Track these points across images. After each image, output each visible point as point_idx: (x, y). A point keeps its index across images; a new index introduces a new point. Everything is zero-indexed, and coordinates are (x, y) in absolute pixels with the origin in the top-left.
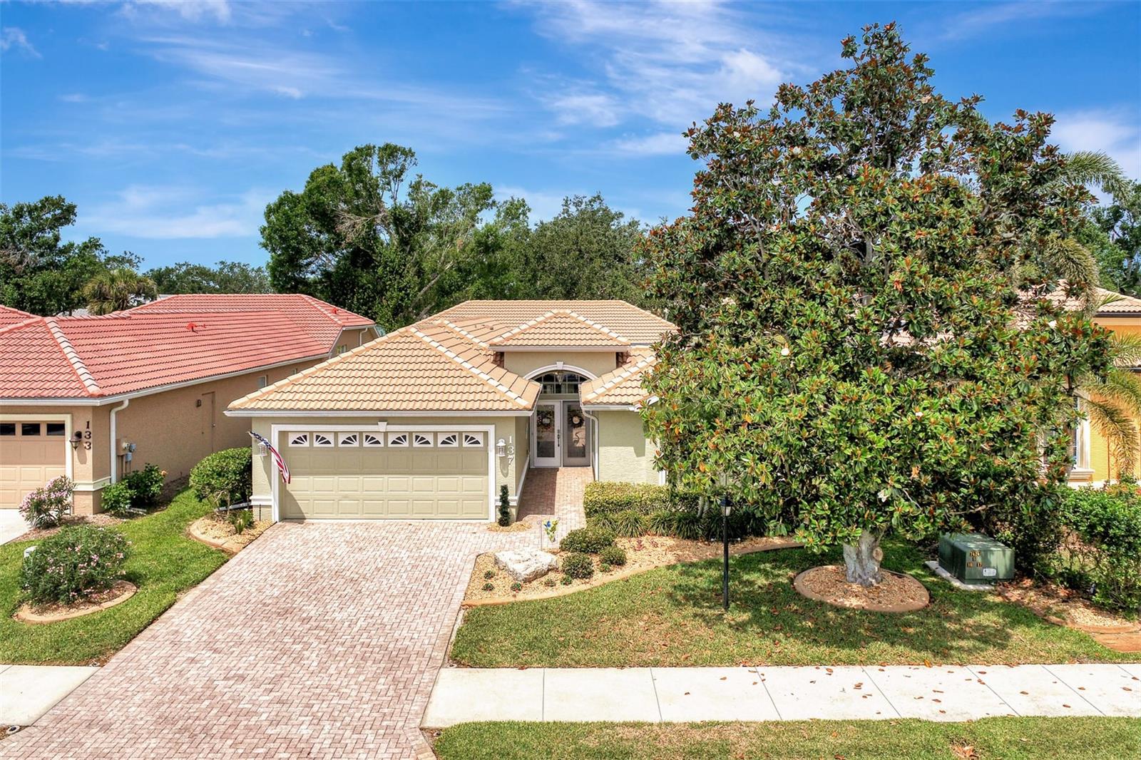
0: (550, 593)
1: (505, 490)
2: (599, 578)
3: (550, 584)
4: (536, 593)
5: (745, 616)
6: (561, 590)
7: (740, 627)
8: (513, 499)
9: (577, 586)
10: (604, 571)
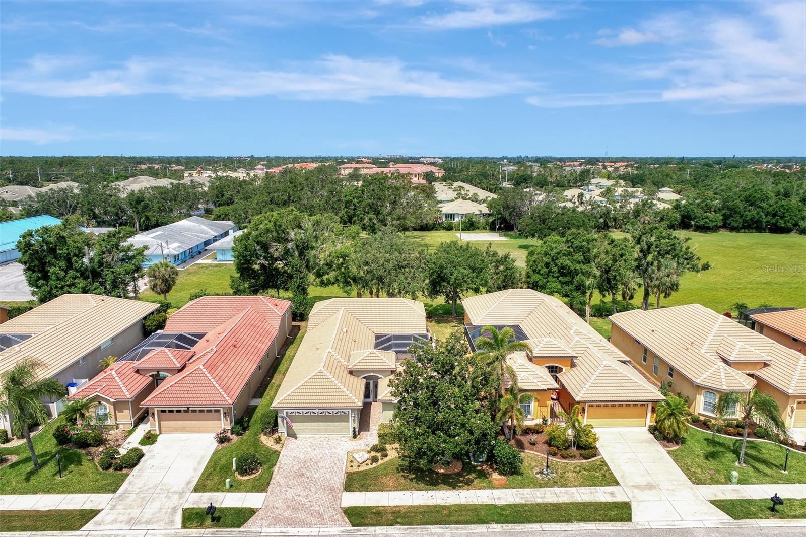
0: (367, 468)
1: (354, 428)
2: (380, 462)
3: (367, 465)
4: (364, 468)
5: (414, 476)
6: (371, 467)
7: (411, 480)
8: (357, 430)
9: (375, 465)
10: (382, 459)
